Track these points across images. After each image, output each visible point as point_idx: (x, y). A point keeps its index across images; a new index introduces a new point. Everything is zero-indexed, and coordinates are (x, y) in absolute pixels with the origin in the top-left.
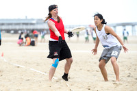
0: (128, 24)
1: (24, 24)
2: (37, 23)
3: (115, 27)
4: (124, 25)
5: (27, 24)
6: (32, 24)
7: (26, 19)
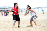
0: (39, 8)
1: (4, 8)
2: (8, 8)
3: (35, 9)
4: (38, 8)
5: (5, 8)
6: (6, 8)
7: (5, 7)
